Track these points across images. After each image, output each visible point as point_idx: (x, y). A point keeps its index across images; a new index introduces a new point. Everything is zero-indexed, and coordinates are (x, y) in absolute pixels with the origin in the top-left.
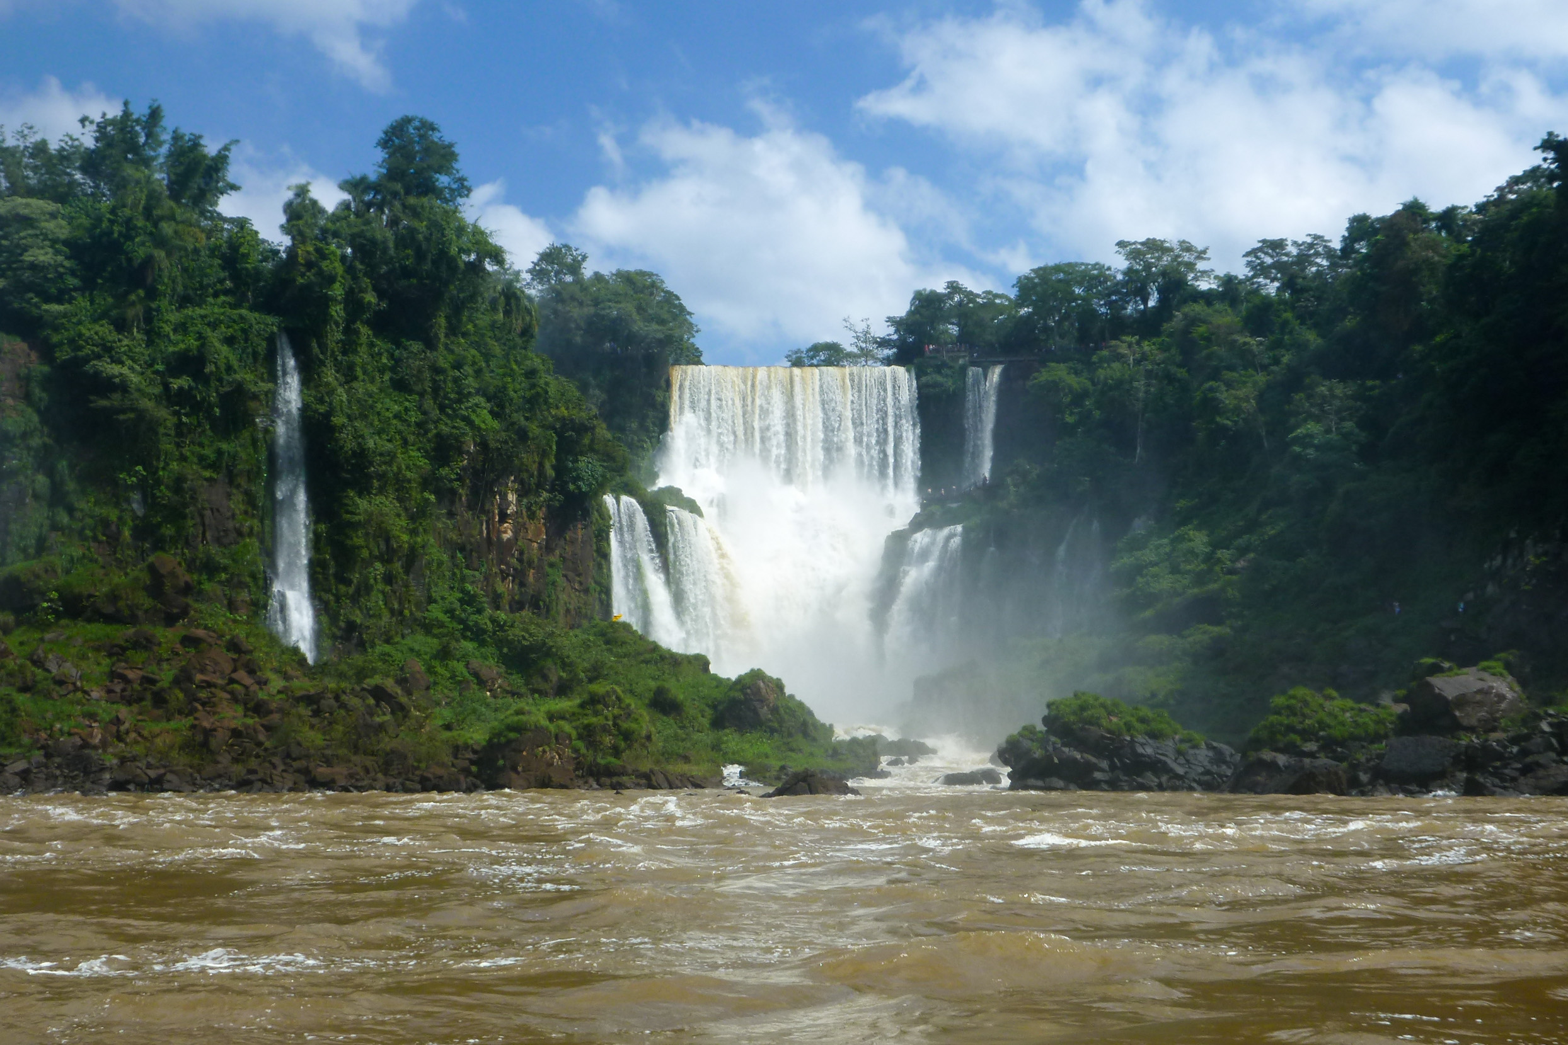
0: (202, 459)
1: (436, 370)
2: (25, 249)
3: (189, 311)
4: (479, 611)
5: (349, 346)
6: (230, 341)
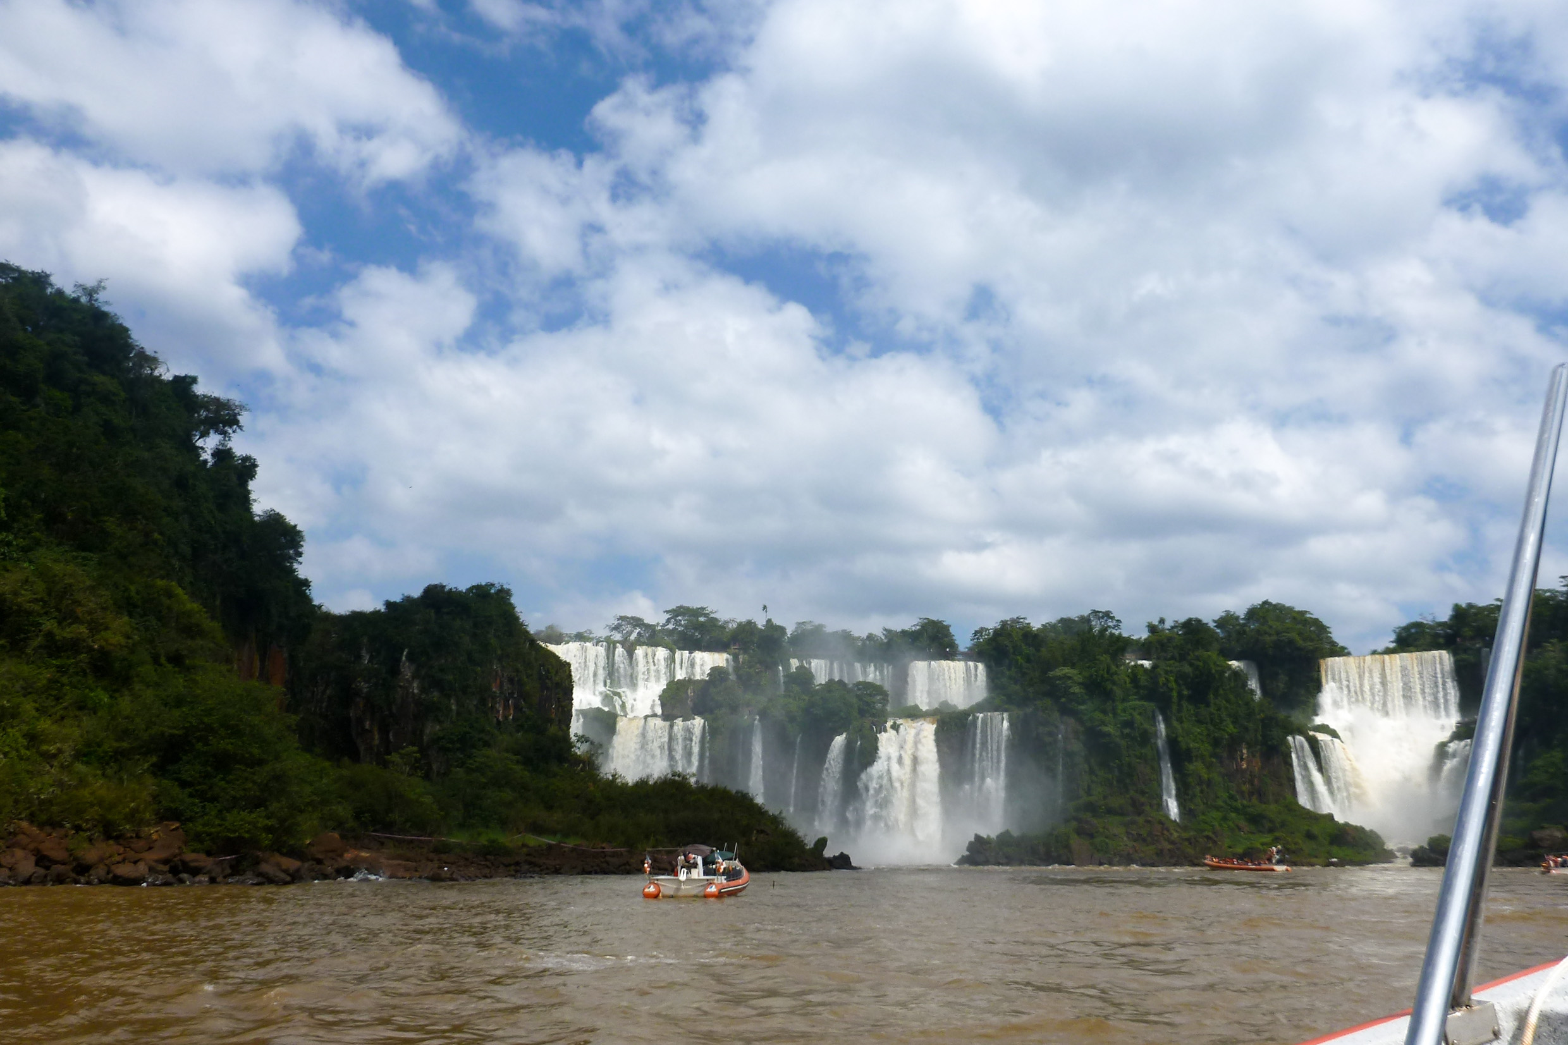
0: (1136, 756)
1: (1212, 714)
2: (1070, 687)
3: (1125, 704)
4: (1236, 801)
5: (1180, 710)
6: (1140, 714)
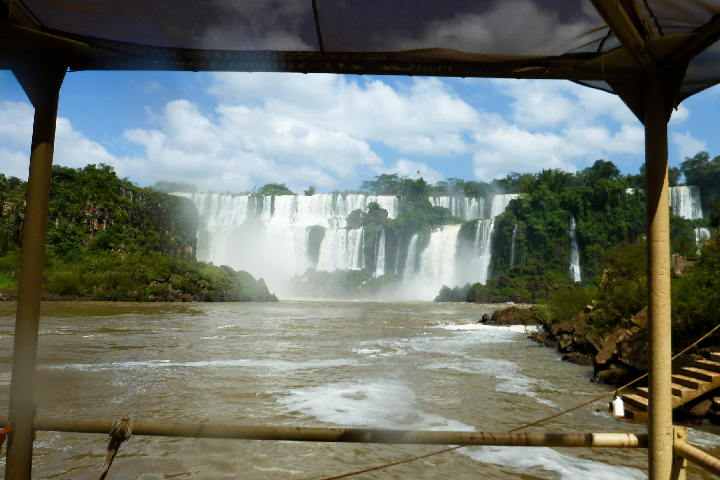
0: (555, 241)
1: (608, 216)
3: (552, 212)
5: (585, 214)
6: (559, 217)
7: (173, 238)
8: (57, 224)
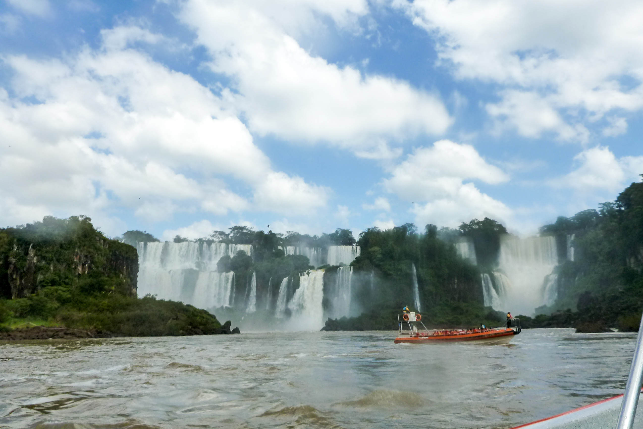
1: (437, 265)
2: (377, 255)
5: (422, 264)
6: (405, 265)
7: (125, 281)
8: (52, 268)
